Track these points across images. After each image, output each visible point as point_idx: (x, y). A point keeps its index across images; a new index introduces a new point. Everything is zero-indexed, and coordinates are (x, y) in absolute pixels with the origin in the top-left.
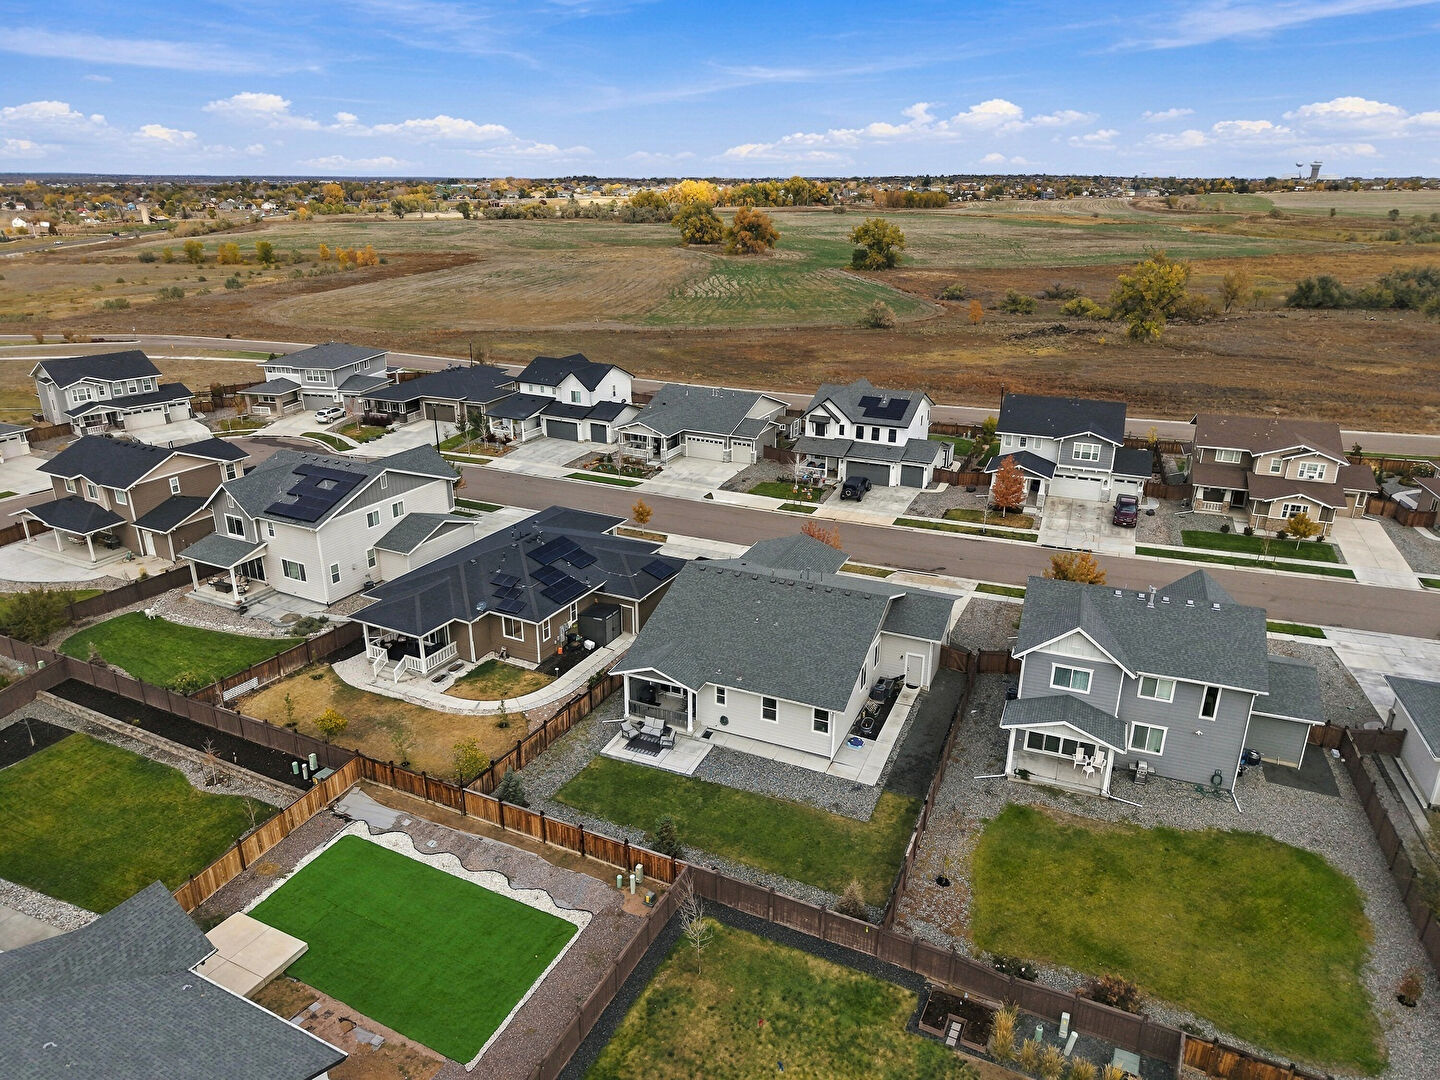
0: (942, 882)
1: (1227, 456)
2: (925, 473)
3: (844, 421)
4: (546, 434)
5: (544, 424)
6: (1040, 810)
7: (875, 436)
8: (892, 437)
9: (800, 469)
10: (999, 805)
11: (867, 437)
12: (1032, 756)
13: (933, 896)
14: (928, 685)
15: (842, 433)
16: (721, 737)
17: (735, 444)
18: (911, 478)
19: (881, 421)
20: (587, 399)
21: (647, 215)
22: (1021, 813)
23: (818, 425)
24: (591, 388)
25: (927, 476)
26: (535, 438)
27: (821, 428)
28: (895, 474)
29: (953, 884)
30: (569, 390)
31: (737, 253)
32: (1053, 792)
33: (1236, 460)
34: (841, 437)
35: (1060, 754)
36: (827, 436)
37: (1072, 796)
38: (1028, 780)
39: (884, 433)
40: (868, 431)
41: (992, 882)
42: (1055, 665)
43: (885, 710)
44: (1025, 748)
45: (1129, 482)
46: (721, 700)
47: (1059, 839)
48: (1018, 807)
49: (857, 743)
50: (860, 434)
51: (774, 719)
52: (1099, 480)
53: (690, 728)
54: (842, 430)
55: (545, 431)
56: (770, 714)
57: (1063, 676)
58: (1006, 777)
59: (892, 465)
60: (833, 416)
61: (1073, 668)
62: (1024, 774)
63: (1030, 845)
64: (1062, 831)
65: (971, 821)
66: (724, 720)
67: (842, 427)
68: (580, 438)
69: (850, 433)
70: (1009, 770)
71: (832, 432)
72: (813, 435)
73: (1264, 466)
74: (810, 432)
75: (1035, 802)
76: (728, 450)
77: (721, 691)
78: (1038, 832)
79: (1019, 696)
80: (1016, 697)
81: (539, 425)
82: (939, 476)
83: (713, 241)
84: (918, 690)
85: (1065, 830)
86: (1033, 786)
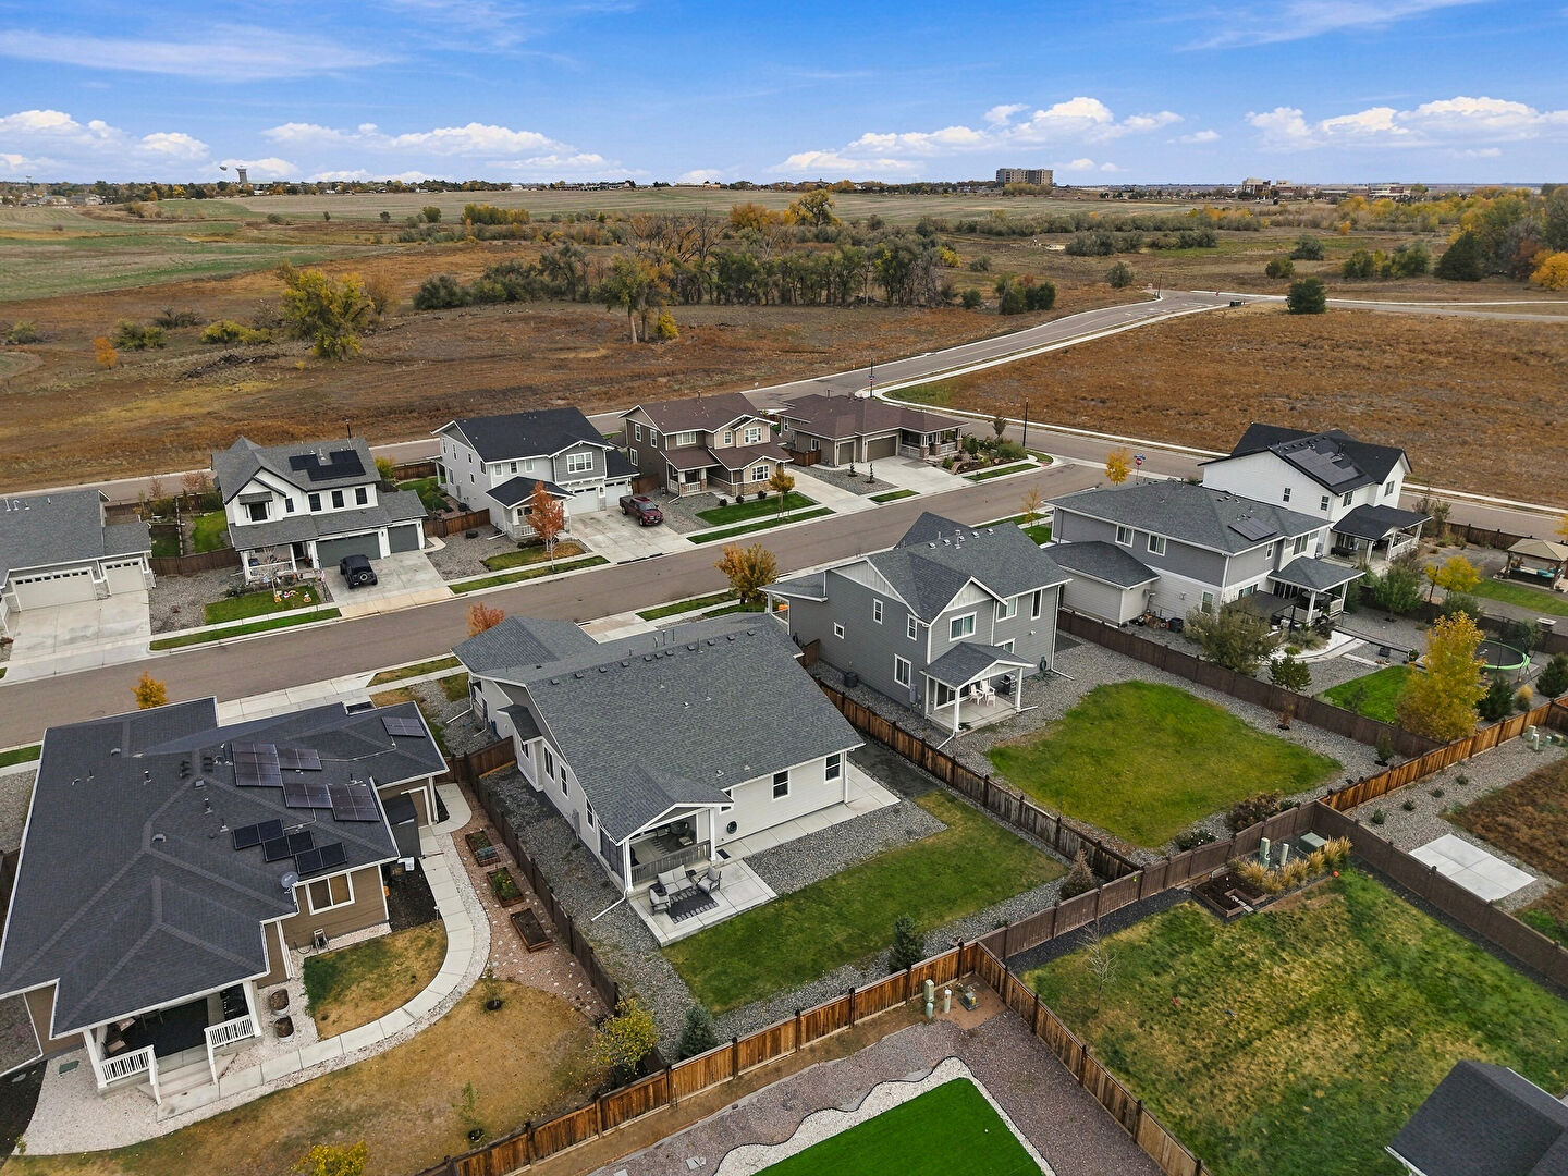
1: (684, 440)
2: (419, 530)
3: (292, 493)
7: (338, 502)
8: (361, 498)
11: (327, 504)
15: (290, 508)
19: (340, 481)
22: (1001, 755)
23: (254, 507)
25: (422, 533)
27: (257, 509)
33: (693, 442)
34: (291, 514)
36: (270, 519)
38: (971, 729)
39: (350, 497)
40: (326, 498)
42: (951, 620)
45: (618, 484)
50: (315, 505)
51: (786, 793)
52: (594, 489)
54: (290, 505)
56: (781, 790)
57: (957, 627)
59: (379, 532)
60: (272, 490)
61: (963, 616)
62: (965, 726)
67: (289, 502)
69: (302, 506)
71: (276, 512)
72: (249, 522)
73: (720, 440)
74: (243, 519)
75: (993, 742)
76: (102, 579)
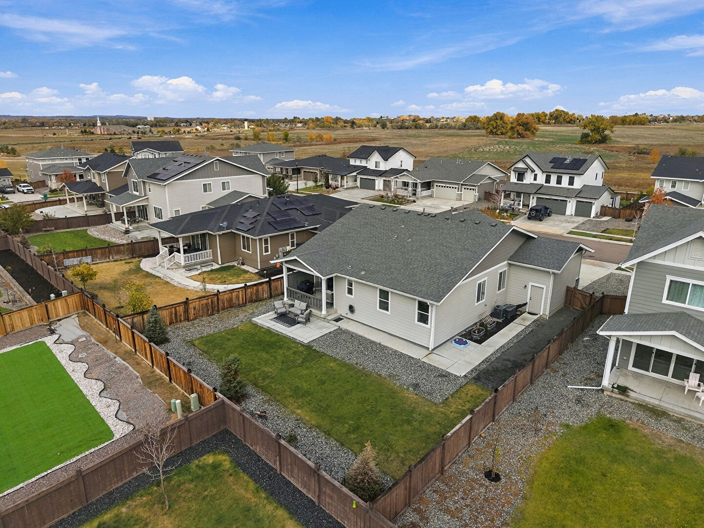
0: (492, 476)
2: (594, 207)
3: (538, 171)
4: (359, 186)
5: (358, 180)
6: (636, 427)
7: (559, 181)
8: (571, 182)
9: (503, 202)
10: (586, 415)
11: (553, 182)
12: (636, 376)
13: (473, 489)
14: (547, 313)
16: (348, 322)
17: (465, 189)
18: (583, 210)
19: (564, 171)
20: (384, 166)
21: (471, 126)
22: (613, 427)
23: (519, 174)
24: (386, 159)
25: (595, 210)
26: (353, 188)
27: (521, 176)
28: (571, 207)
29: (503, 480)
30: (374, 161)
31: (514, 138)
32: (657, 413)
34: (535, 182)
35: (669, 378)
36: (525, 182)
37: (679, 421)
38: (628, 396)
39: (565, 179)
40: (554, 178)
41: (554, 489)
42: (669, 278)
43: (499, 327)
44: (630, 367)
46: (350, 292)
47: (655, 461)
48: (610, 420)
49: (459, 342)
50: (548, 180)
51: (387, 310)
53: (324, 312)
54: (536, 178)
55: (359, 184)
56: (384, 306)
57: (678, 290)
58: (602, 391)
59: (568, 200)
60: (529, 167)
61: (692, 282)
62: (623, 390)
63: (614, 460)
64: (659, 453)
65: (550, 423)
66: (351, 309)
67: (536, 175)
68: (377, 188)
69: (541, 179)
70: (606, 382)
71: (529, 179)
72: (516, 181)
74: (513, 179)
75: (631, 419)
76: (460, 193)
77: (350, 284)
78: (628, 448)
79: (626, 311)
80: (622, 312)
81: (356, 181)
82: (604, 211)
83: (502, 134)
84: (535, 317)
85: (664, 452)
86: (632, 403)
